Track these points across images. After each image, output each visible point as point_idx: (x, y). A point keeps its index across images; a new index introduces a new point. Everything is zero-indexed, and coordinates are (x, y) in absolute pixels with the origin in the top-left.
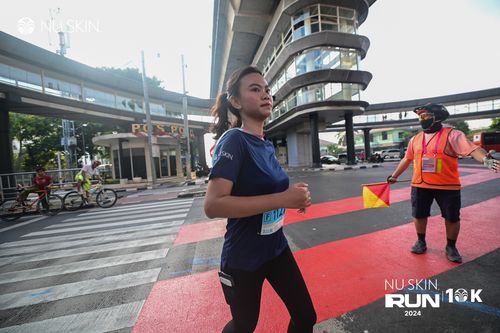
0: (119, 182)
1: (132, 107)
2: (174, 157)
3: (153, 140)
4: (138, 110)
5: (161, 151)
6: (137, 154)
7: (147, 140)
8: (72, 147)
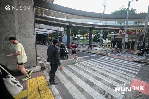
0: (111, 48)
1: (121, 23)
2: (134, 42)
3: (127, 36)
4: (123, 24)
5: (129, 39)
6: (119, 40)
7: (124, 35)
8: (102, 37)
